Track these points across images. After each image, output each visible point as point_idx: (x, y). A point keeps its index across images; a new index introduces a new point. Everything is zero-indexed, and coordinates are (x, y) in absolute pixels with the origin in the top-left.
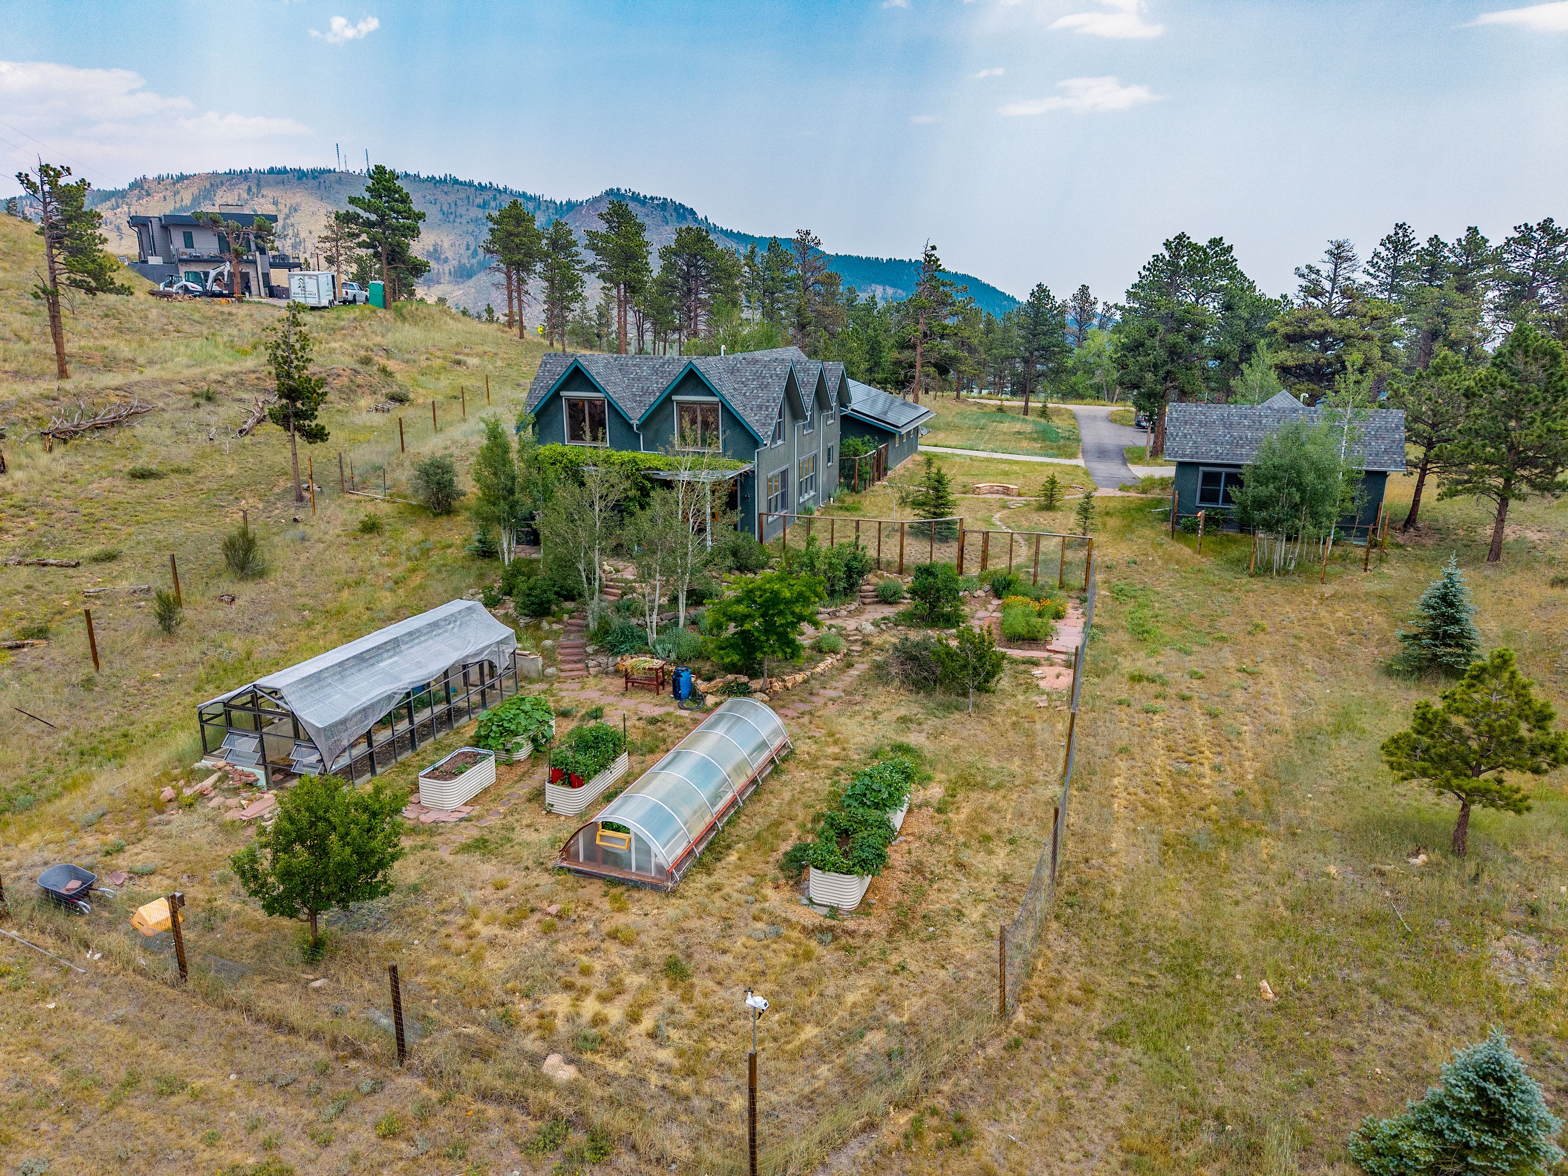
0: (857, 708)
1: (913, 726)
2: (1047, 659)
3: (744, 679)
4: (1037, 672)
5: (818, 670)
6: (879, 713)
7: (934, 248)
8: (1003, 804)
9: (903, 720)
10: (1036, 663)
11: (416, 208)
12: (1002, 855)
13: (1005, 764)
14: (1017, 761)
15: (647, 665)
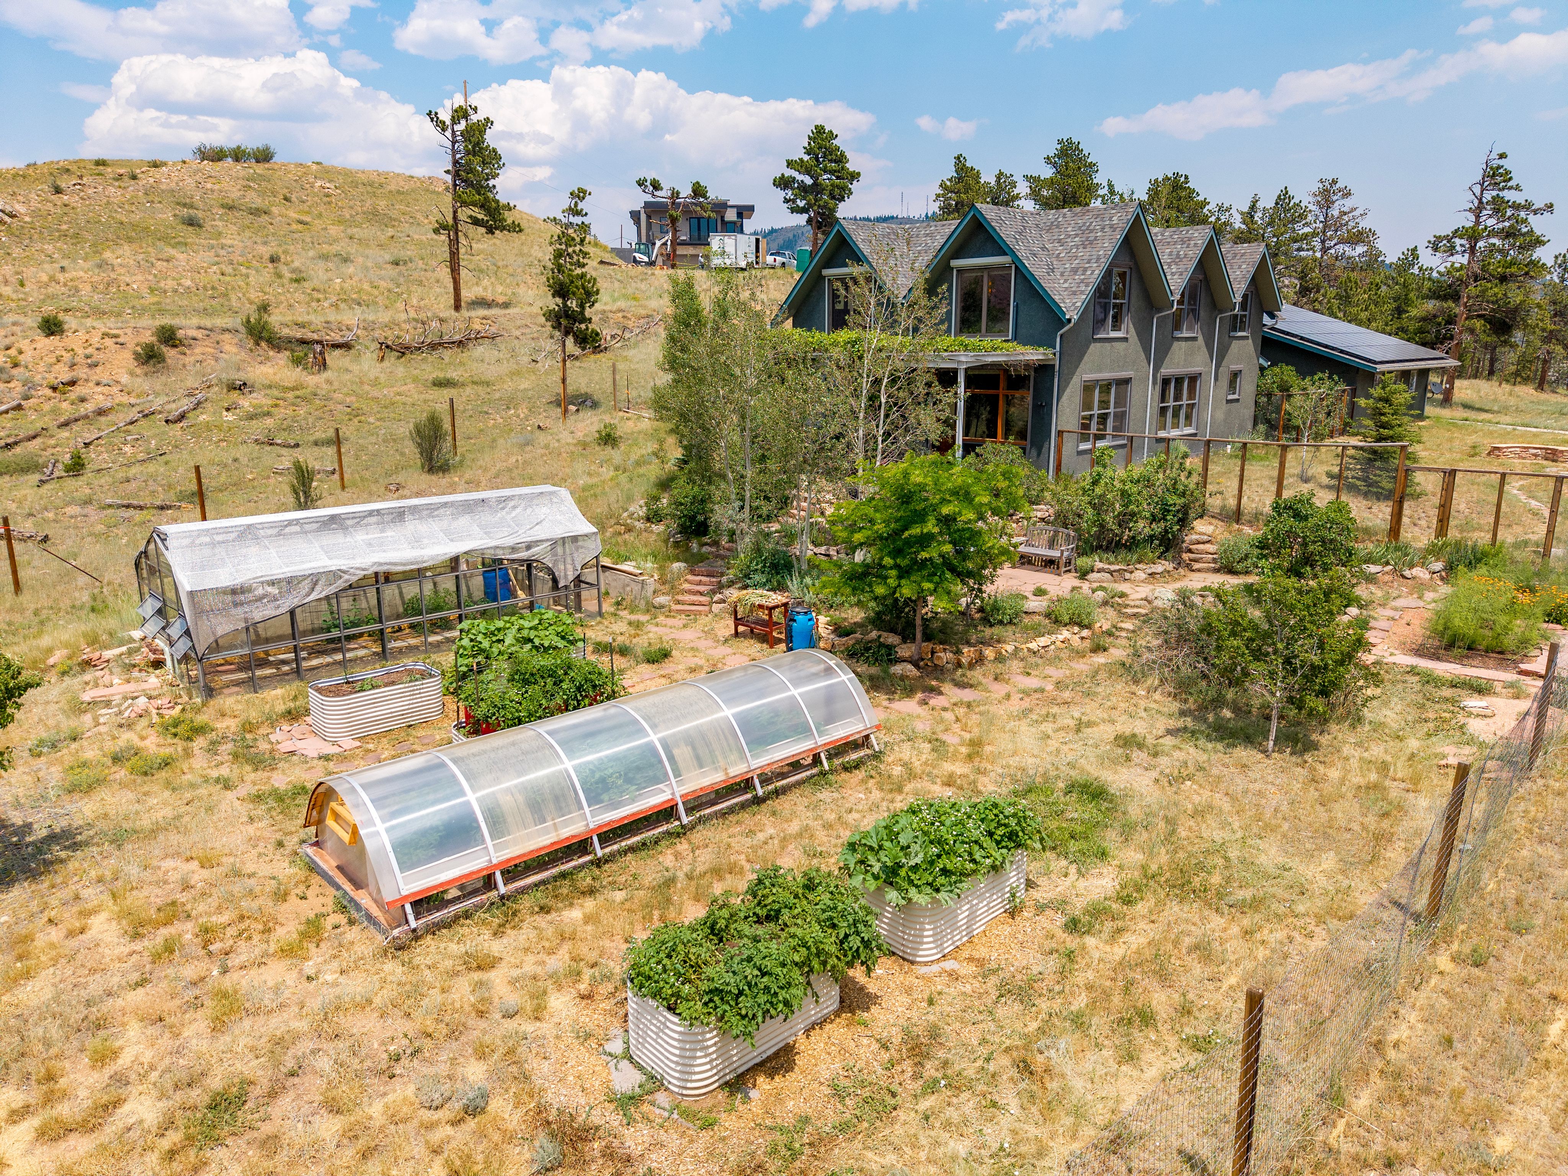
0: (1055, 710)
1: (1138, 756)
2: (1511, 685)
3: (892, 639)
4: (1474, 702)
5: (1033, 646)
6: (1089, 724)
7: (1502, 156)
8: (1235, 947)
9: (1128, 742)
10: (1480, 689)
11: (851, 166)
12: (1152, 1073)
13: (1294, 863)
14: (1329, 861)
15: (758, 601)
